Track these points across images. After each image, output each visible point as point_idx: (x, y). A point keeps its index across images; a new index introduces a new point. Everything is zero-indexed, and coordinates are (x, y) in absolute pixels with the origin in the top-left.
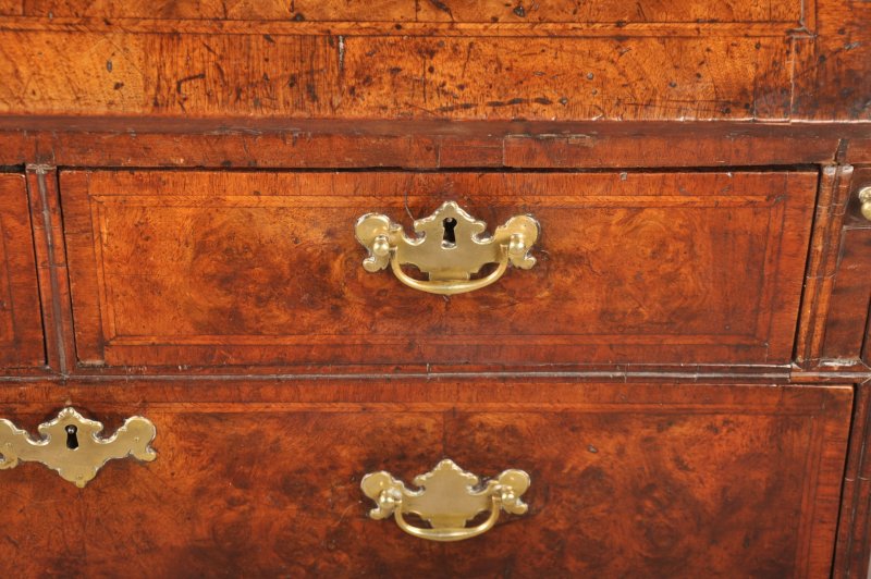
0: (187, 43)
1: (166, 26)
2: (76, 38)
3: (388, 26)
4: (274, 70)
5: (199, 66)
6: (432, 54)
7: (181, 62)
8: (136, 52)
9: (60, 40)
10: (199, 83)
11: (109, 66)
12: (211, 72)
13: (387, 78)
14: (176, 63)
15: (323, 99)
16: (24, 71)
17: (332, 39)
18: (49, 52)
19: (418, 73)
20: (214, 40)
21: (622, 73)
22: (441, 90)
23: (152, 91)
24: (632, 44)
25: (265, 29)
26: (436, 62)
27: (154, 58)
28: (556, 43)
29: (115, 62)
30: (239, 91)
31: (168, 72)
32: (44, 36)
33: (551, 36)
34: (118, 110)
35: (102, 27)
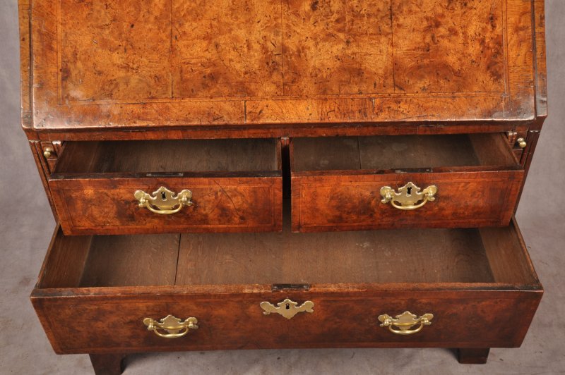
0: (329, 101)
1: (323, 97)
2: (298, 101)
3: (386, 95)
4: (354, 108)
5: (333, 108)
6: (399, 102)
7: (328, 107)
8: (315, 105)
9: (294, 102)
10: (333, 113)
11: (308, 109)
12: (336, 110)
13: (387, 110)
14: (327, 107)
15: (369, 116)
16: (284, 111)
17: (370, 99)
18: (291, 105)
19: (396, 108)
20: (337, 100)
21: (455, 107)
22: (402, 113)
23: (320, 115)
24: (457, 99)
25: (351, 97)
26: (401, 104)
27: (320, 106)
28: (435, 99)
29: (309, 108)
30: (344, 115)
31: (324, 110)
32: (290, 101)
33: (434, 97)
34: (310, 121)
35: (305, 98)
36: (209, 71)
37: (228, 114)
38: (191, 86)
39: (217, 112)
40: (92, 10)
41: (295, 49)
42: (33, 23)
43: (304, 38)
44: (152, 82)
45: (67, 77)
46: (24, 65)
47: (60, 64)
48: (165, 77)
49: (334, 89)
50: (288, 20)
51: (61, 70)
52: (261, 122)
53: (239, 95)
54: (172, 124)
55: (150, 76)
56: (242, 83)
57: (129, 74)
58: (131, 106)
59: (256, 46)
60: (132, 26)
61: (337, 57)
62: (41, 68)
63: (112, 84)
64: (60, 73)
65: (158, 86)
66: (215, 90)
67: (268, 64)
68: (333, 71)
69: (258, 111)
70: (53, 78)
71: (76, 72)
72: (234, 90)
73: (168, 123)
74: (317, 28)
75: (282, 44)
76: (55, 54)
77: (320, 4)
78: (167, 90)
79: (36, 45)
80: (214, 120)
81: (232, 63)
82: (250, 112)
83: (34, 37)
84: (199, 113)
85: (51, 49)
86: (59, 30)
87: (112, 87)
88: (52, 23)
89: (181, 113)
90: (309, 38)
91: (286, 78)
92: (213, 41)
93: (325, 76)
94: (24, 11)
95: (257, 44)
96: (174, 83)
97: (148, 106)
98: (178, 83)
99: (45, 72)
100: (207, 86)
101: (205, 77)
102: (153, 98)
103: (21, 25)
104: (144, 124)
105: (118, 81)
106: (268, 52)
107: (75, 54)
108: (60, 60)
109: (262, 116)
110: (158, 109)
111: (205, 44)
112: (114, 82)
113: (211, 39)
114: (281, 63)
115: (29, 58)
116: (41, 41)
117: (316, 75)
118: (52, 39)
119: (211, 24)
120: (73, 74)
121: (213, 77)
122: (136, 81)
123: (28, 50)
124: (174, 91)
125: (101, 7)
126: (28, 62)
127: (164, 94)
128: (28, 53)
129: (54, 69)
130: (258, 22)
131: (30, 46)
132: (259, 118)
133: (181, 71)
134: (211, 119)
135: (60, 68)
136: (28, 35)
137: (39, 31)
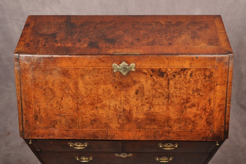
0: (141, 132)
1: (139, 130)
2: (129, 131)
3: (165, 130)
4: (151, 135)
5: (143, 135)
6: (169, 133)
7: (141, 134)
11: (133, 135)
12: (144, 135)
13: (164, 136)
15: (157, 138)
16: (123, 135)
17: (158, 131)
18: (126, 133)
19: (168, 135)
20: (144, 132)
21: (191, 135)
22: (170, 137)
23: (138, 137)
24: (193, 132)
25: (150, 130)
26: (170, 134)
28: (184, 132)
30: (147, 137)
31: (139, 135)
32: (126, 131)
33: (183, 131)
34: (134, 139)
36: (93, 118)
37: (101, 136)
38: (86, 124)
39: (96, 135)
40: (46, 92)
41: (128, 110)
42: (22, 97)
43: (132, 106)
44: (71, 122)
45: (36, 119)
46: (19, 113)
47: (33, 113)
48: (76, 119)
49: (143, 127)
50: (126, 98)
51: (34, 116)
52: (114, 139)
53: (105, 128)
54: (79, 139)
55: (70, 119)
56: (106, 123)
57: (62, 118)
58: (62, 131)
60: (62, 99)
61: (145, 114)
62: (26, 115)
63: (54, 122)
64: (34, 117)
65: (73, 123)
66: (96, 126)
67: (117, 116)
68: (143, 119)
69: (113, 135)
70: (31, 119)
71: (40, 117)
72: (103, 126)
73: (77, 138)
74: (138, 101)
75: (124, 108)
76: (31, 109)
77: (139, 92)
78: (76, 125)
79: (24, 106)
80: (95, 138)
81: (102, 115)
82: (110, 135)
83: (23, 102)
84: (89, 135)
85: (30, 108)
86: (33, 100)
87: (55, 123)
88: (30, 97)
89: (83, 134)
90: (134, 106)
91: (124, 122)
92: (95, 106)
93: (140, 121)
94: (18, 91)
95: (113, 108)
96: (79, 123)
97: (69, 131)
98: (81, 122)
99: (28, 117)
100: (93, 124)
101: (92, 120)
102: (71, 128)
103: (17, 97)
104: (68, 138)
105: (57, 121)
106: (117, 111)
107: (39, 110)
109: (115, 137)
110: (73, 133)
111: (91, 107)
112: (55, 121)
113: (94, 105)
114: (122, 116)
115: (21, 110)
116: (26, 104)
117: (137, 121)
118: (30, 103)
119: (94, 99)
120: (39, 118)
121: (95, 120)
122: (64, 121)
123: (21, 107)
124: (79, 125)
125: (49, 91)
126: (21, 112)
127: (75, 127)
128: (21, 108)
129: (31, 116)
130: (114, 98)
131: (21, 105)
132: (113, 138)
133: (82, 118)
135: (34, 115)
136: (20, 101)
137: (25, 100)
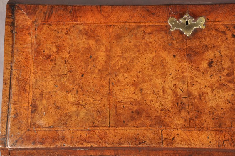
0: (224, 133)
1: (219, 129)
2: (201, 132)
5: (227, 138)
7: (223, 137)
8: (213, 135)
9: (198, 132)
10: (228, 142)
11: (208, 138)
12: (230, 139)
14: (222, 137)
16: (191, 139)
18: (195, 135)
20: (230, 132)
23: (218, 143)
27: (218, 136)
29: (209, 137)
31: (221, 139)
32: (194, 131)
34: (211, 147)
35: (206, 129)
36: (135, 108)
37: (150, 139)
38: (123, 118)
39: (142, 138)
40: (55, 64)
41: (197, 94)
42: (13, 72)
43: (203, 86)
44: (95, 115)
45: (35, 110)
46: (4, 102)
47: (30, 101)
48: (105, 111)
49: (227, 124)
50: (192, 74)
51: (31, 105)
52: (174, 146)
53: (157, 126)
54: (109, 146)
55: (94, 111)
56: (159, 117)
57: (79, 109)
58: (80, 132)
59: (169, 91)
60: (83, 75)
61: (228, 100)
62: (17, 104)
63: (67, 115)
64: (30, 107)
65: (99, 117)
66: (140, 122)
67: (177, 104)
68: (225, 110)
69: (171, 138)
70: (25, 111)
71: (41, 107)
72: (154, 122)
73: (106, 145)
74: (213, 79)
75: (188, 90)
76: (27, 94)
77: (215, 63)
78: (106, 121)
79: (14, 88)
80: (140, 144)
81: (152, 103)
82: (166, 139)
83: (14, 82)
84: (128, 138)
85: (25, 91)
86: (32, 78)
87: (67, 118)
88: (27, 73)
89: (116, 138)
90: (207, 87)
91: (191, 114)
92: (139, 87)
93: (220, 114)
94: (7, 64)
95: (170, 90)
96: (111, 116)
97: (92, 132)
98: (113, 116)
99: (20, 107)
100: (134, 118)
101: (132, 112)
102: (95, 126)
103: (5, 74)
104: (89, 145)
105: (71, 113)
106: (177, 95)
107: (42, 94)
108: (31, 98)
109: (175, 142)
110: (99, 134)
111: (133, 89)
112: (69, 114)
113: (137, 85)
114: (187, 104)
115: (8, 97)
116: (18, 85)
117: (213, 113)
118: (26, 83)
119: (137, 75)
120: (40, 109)
121: (139, 112)
122: (84, 114)
123: (8, 91)
124: (111, 121)
125: (62, 62)
126: (7, 100)
127: (104, 123)
128: (8, 93)
129: (26, 105)
130: (171, 74)
131: (10, 88)
132: (172, 143)
133: (116, 108)
134: (137, 143)
135: (31, 104)
136: (9, 81)
137: (17, 78)
